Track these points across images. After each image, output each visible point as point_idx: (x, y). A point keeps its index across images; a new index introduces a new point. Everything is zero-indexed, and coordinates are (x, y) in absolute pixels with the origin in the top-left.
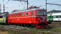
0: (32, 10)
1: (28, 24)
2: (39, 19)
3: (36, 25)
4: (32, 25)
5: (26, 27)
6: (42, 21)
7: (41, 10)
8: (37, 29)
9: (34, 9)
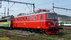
0: (41, 13)
1: (36, 29)
2: (50, 24)
3: (46, 31)
4: (41, 31)
5: (34, 33)
6: (53, 26)
7: (51, 14)
8: (47, 36)
9: (43, 12)
